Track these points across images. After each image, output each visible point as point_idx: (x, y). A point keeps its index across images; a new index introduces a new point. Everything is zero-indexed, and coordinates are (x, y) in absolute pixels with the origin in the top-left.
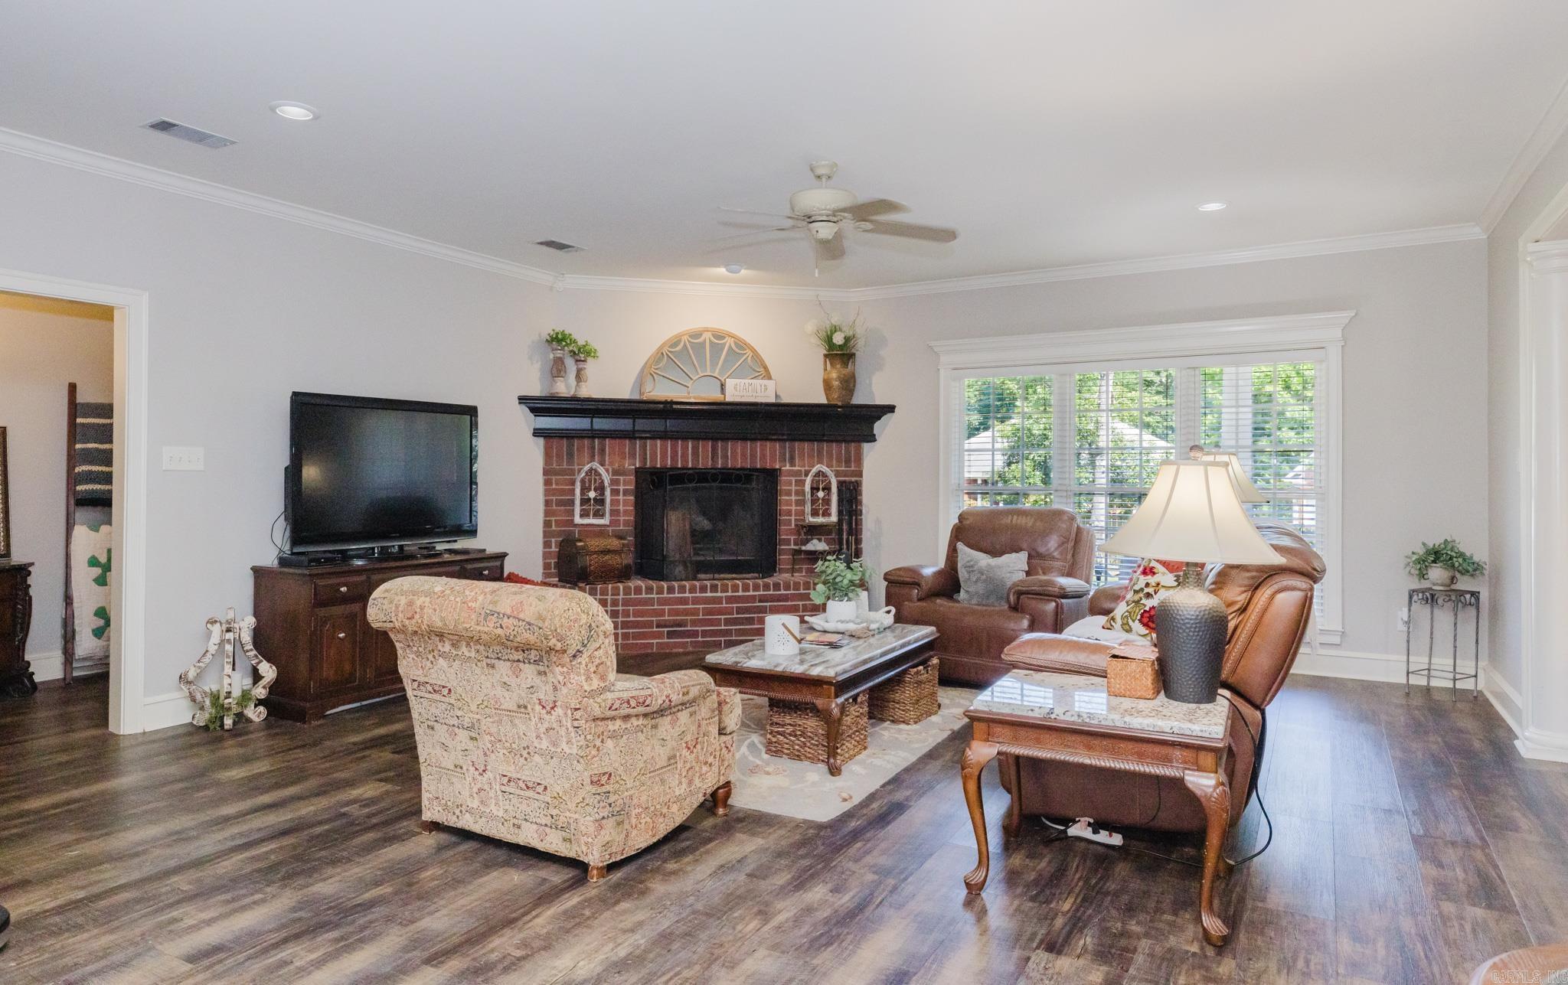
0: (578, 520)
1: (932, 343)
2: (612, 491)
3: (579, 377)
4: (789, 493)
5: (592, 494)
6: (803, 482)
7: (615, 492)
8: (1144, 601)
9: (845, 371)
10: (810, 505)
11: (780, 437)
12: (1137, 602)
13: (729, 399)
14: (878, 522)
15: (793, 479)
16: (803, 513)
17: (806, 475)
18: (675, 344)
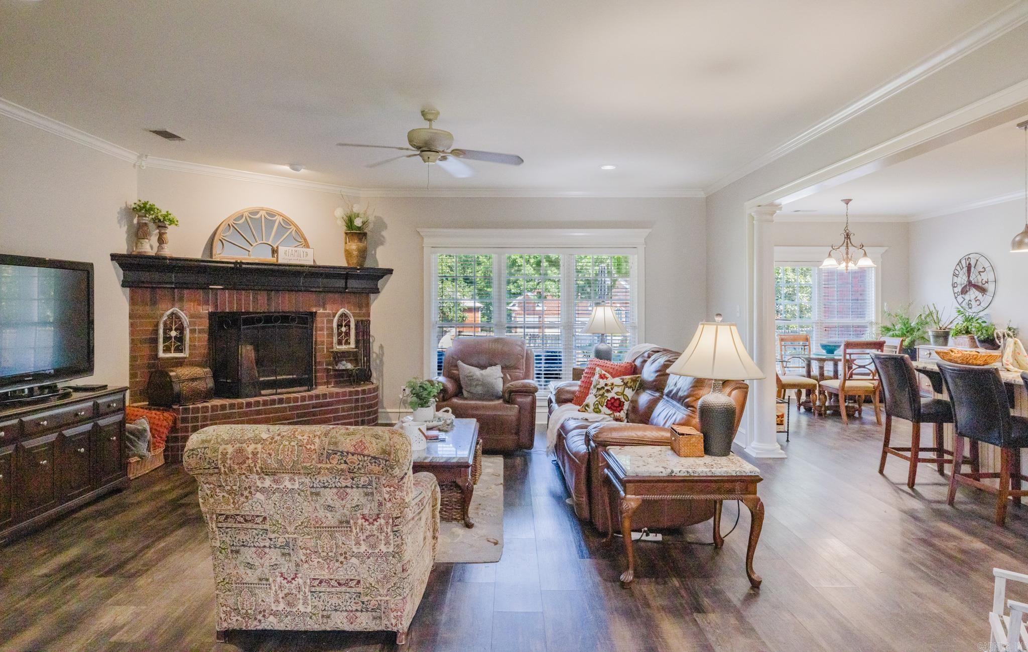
0: (161, 354)
1: (418, 230)
2: (191, 330)
3: (161, 241)
5: (173, 333)
6: (331, 321)
7: (193, 331)
8: (606, 394)
9: (361, 245)
10: (337, 337)
11: (318, 290)
12: (602, 395)
13: (280, 261)
14: (381, 347)
17: (334, 316)
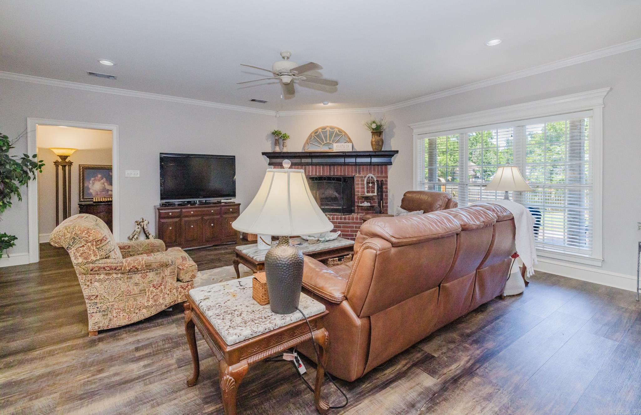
4: (358, 184)
15: (360, 179)
16: (364, 192)
18: (316, 133)
